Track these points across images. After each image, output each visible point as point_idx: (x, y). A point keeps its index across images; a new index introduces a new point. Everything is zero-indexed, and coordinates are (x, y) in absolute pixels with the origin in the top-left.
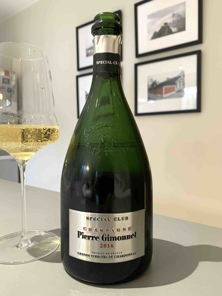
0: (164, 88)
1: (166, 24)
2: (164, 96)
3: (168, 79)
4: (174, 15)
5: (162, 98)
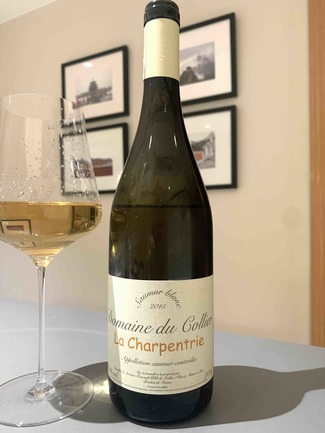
1: (189, 68)
4: (199, 58)
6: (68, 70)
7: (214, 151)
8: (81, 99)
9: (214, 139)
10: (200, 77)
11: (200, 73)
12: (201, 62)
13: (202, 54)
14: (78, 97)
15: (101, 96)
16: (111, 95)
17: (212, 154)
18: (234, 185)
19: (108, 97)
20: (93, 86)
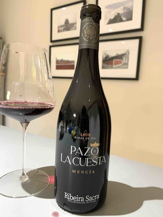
0: (114, 60)
1: (118, 14)
2: (114, 66)
3: (117, 54)
4: (124, 8)
5: (112, 68)
6: (54, 12)
7: (128, 60)
8: (60, 28)
9: (129, 53)
10: (124, 19)
11: (124, 17)
12: (125, 11)
13: (126, 6)
14: (59, 27)
15: (71, 27)
16: (76, 27)
17: (127, 61)
18: (137, 78)
19: (74, 28)
20: (67, 22)
